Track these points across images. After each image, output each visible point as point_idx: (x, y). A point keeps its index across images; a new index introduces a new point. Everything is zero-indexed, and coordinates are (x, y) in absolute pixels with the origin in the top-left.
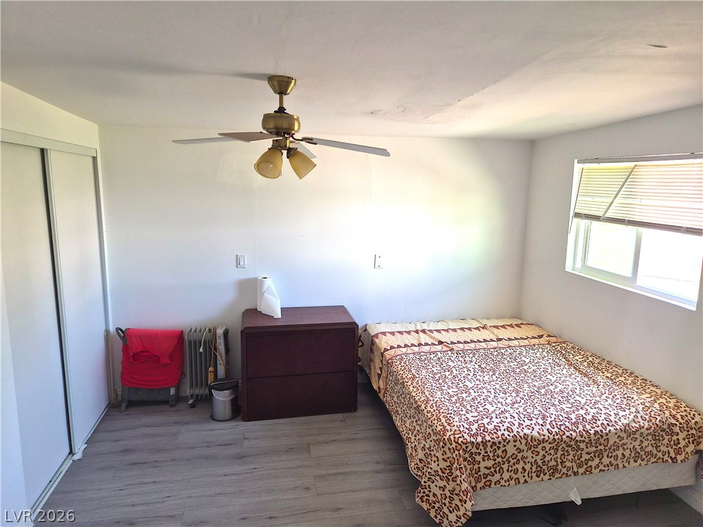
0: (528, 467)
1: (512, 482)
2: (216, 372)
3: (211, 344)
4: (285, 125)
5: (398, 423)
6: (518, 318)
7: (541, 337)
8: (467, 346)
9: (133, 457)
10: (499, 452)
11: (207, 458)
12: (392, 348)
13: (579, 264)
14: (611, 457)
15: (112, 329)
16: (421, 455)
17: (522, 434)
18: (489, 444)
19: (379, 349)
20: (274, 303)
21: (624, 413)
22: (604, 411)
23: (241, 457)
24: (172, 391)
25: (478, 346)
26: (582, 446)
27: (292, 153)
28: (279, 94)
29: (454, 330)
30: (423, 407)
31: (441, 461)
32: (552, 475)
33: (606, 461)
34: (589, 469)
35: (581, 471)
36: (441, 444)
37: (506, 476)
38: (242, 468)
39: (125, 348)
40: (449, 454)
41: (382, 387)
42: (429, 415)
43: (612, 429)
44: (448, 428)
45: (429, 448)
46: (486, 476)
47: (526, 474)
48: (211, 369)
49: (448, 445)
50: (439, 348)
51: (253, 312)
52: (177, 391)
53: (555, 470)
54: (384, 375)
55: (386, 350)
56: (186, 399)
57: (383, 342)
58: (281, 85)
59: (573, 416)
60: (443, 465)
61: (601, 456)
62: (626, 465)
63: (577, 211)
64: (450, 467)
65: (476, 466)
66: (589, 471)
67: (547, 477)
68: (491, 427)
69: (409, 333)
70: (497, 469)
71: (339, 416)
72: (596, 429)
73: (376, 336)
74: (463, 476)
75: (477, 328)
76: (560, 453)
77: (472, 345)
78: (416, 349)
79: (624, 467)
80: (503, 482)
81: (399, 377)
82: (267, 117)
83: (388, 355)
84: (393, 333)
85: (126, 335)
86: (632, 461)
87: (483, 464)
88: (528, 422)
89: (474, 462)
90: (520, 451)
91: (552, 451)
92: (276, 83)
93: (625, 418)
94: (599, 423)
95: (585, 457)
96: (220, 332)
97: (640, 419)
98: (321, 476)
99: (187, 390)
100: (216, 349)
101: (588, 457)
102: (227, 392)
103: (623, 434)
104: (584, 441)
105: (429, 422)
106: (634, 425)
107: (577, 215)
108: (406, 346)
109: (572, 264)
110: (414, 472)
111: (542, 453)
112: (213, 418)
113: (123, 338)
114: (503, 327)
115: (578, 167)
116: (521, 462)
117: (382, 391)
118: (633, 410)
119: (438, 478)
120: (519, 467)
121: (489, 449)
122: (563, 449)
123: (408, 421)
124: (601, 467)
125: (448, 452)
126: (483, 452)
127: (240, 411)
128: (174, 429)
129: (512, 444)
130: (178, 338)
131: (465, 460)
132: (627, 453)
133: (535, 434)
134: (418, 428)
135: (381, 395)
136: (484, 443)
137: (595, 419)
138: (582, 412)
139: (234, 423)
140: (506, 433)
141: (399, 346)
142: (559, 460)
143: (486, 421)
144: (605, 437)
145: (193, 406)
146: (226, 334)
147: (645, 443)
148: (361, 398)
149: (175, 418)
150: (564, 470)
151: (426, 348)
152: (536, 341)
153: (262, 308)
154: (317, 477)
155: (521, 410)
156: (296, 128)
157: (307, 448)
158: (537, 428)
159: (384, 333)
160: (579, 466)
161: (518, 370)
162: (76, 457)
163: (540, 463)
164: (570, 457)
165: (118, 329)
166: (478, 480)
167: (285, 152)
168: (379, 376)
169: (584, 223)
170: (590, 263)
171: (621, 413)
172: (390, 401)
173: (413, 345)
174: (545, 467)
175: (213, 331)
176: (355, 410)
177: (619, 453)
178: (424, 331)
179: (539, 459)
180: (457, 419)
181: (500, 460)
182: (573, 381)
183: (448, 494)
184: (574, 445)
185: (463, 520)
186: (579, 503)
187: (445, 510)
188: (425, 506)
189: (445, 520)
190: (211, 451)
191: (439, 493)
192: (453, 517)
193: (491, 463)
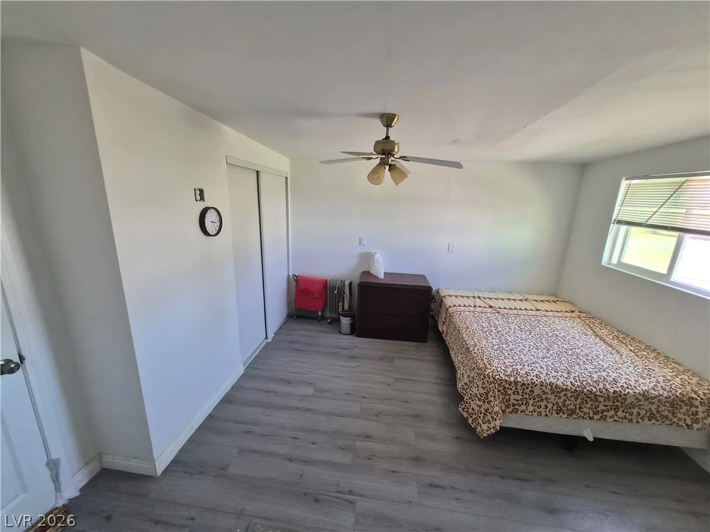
0: (550, 406)
1: (535, 414)
2: (343, 306)
3: (341, 289)
4: (389, 148)
5: (453, 356)
6: (555, 296)
7: (572, 312)
8: (511, 312)
9: (295, 346)
10: (528, 391)
12: (454, 306)
13: (614, 261)
14: (626, 412)
15: (291, 275)
16: (466, 380)
17: (548, 382)
18: (520, 384)
19: (445, 305)
20: (381, 269)
21: (644, 381)
22: (624, 376)
23: (352, 358)
24: (320, 313)
25: (520, 312)
26: (601, 399)
27: (392, 167)
28: (386, 126)
29: (503, 299)
30: (471, 349)
31: (480, 388)
32: (570, 415)
33: (620, 414)
34: (604, 417)
35: (596, 417)
36: (482, 377)
37: (531, 408)
38: (352, 364)
39: (297, 286)
40: (487, 385)
41: (445, 330)
42: (475, 355)
43: (631, 391)
44: (489, 367)
45: (473, 378)
46: (514, 405)
47: (548, 410)
48: (341, 304)
49: (487, 378)
50: (490, 310)
51: (367, 273)
52: (323, 313)
53: (572, 413)
54: (447, 323)
55: (450, 307)
56: (326, 319)
57: (448, 302)
58: (388, 120)
59: (595, 376)
60: (482, 391)
61: (616, 410)
62: (640, 421)
63: (619, 218)
64: (487, 394)
65: (507, 397)
66: (604, 418)
67: (565, 416)
68: (522, 372)
69: (468, 297)
70: (524, 403)
71: (416, 344)
72: (616, 389)
73: (445, 297)
74: (496, 402)
75: (521, 300)
76: (579, 401)
77: (515, 311)
78: (472, 309)
79: (638, 422)
80: (527, 412)
81: (457, 326)
82: (377, 143)
83: (451, 310)
84: (456, 296)
85: (297, 279)
86: (646, 419)
87: (513, 397)
88: (555, 374)
89: (506, 394)
90: (544, 393)
91: (573, 399)
92: (385, 119)
93: (645, 385)
94: (619, 385)
95: (601, 407)
96: (347, 283)
97: (660, 389)
98: (399, 379)
99: (328, 314)
100: (344, 293)
101: (604, 408)
102: (349, 319)
103: (640, 398)
104: (602, 396)
105: (475, 360)
106: (653, 392)
107: (619, 222)
108: (465, 306)
109: (610, 257)
110: (460, 390)
111: (563, 398)
112: (340, 332)
113: (296, 281)
114: (542, 301)
115: (624, 183)
116: (545, 402)
117: (445, 333)
118: (654, 380)
119: (477, 399)
120: (543, 405)
121: (519, 387)
122: (583, 399)
123: (460, 356)
124: (616, 418)
125: (486, 383)
126: (514, 389)
127: (356, 331)
128: (320, 334)
129: (539, 387)
130: (324, 283)
131: (499, 391)
132: (643, 412)
133: (559, 383)
134: (466, 362)
135: (444, 335)
136: (516, 383)
137: (615, 381)
138: (604, 374)
139: (351, 337)
140: (535, 379)
141: (459, 306)
142: (578, 406)
143: (519, 367)
144: (623, 397)
145: (330, 323)
146: (350, 284)
147: (662, 408)
148: (431, 335)
149: (320, 329)
150: (582, 414)
151: (479, 309)
152: (569, 314)
153: (373, 272)
154: (396, 379)
155: (550, 363)
156: (396, 150)
157: (392, 360)
158: (561, 379)
159: (450, 296)
160: (596, 413)
162: (269, 340)
163: (561, 405)
164: (588, 406)
165: (294, 275)
166: (508, 407)
167: (387, 167)
168: (444, 323)
169: (623, 228)
170: (624, 260)
171: (641, 381)
172: (450, 340)
173: (470, 306)
174: (565, 409)
175: (343, 282)
176: (426, 342)
177: (635, 411)
178: (479, 297)
179: (560, 402)
180: (496, 361)
181: (527, 396)
182: (599, 348)
183: (483, 411)
184: (592, 397)
185: (493, 431)
186: (591, 439)
187: (480, 421)
188: (465, 415)
189: (479, 427)
190: (336, 350)
191: (476, 408)
192: (485, 427)
193: (519, 397)
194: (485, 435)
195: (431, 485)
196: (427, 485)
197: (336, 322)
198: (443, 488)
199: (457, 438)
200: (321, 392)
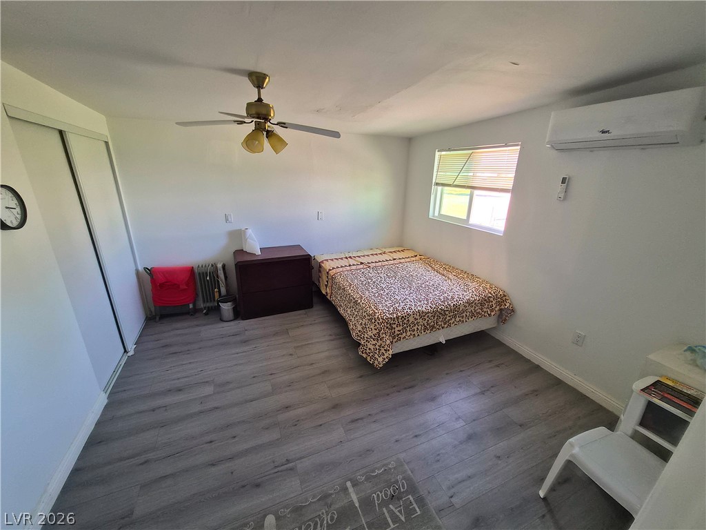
0: (419, 328)
1: (412, 337)
2: (219, 292)
3: (214, 274)
4: (264, 112)
5: (342, 312)
6: (401, 246)
7: (416, 256)
8: (377, 264)
9: (172, 349)
10: (405, 321)
11: (223, 344)
12: (333, 268)
13: (436, 214)
14: (460, 317)
15: (141, 268)
16: (360, 328)
17: (417, 310)
18: (400, 318)
19: (326, 270)
20: (255, 245)
22: (456, 293)
23: (245, 342)
24: (191, 306)
25: (383, 263)
26: (447, 313)
27: (270, 134)
28: (257, 87)
29: (368, 256)
30: (359, 301)
31: (373, 330)
32: (432, 330)
33: (458, 319)
35: (446, 326)
36: (373, 321)
37: (409, 333)
38: (246, 348)
39: (153, 281)
40: (378, 326)
41: (329, 292)
42: (364, 305)
43: (461, 302)
44: (377, 311)
45: (365, 324)
46: (398, 335)
47: (419, 331)
48: (216, 290)
49: (378, 321)
50: (362, 266)
51: (240, 252)
52: (194, 305)
53: (433, 327)
54: (329, 285)
55: (330, 270)
56: (201, 310)
57: (327, 266)
58: (258, 80)
59: (442, 298)
60: (375, 332)
61: (456, 317)
63: (437, 181)
64: (379, 333)
65: (393, 331)
66: (449, 325)
67: (429, 331)
68: (400, 308)
69: (342, 259)
70: (404, 331)
71: (303, 311)
72: (454, 303)
73: (322, 262)
74: (387, 337)
75: (381, 254)
76: (436, 318)
77: (380, 263)
78: (348, 268)
79: (466, 321)
80: (407, 337)
81: (341, 285)
82: (249, 105)
83: (331, 273)
84: (332, 260)
85: (151, 272)
86: (470, 318)
87: (397, 329)
88: (420, 303)
89: (392, 328)
90: (416, 319)
91: (432, 318)
92: (254, 78)
93: (468, 296)
94: (455, 300)
95: (448, 318)
96: (220, 266)
97: (474, 296)
98: (298, 347)
99: (201, 305)
100: (218, 277)
102: (229, 304)
103: (467, 305)
104: (448, 310)
105: (364, 309)
106: (471, 299)
107: (437, 184)
108: (342, 267)
109: (433, 213)
110: (355, 338)
111: (427, 319)
112: (222, 320)
113: (150, 274)
114: (394, 252)
115: (437, 154)
116: (416, 325)
117: (329, 295)
118: (470, 291)
119: (372, 340)
120: (415, 328)
121: (400, 320)
122: (437, 316)
123: (349, 310)
124: (456, 323)
125: (377, 324)
126: (397, 323)
127: (238, 315)
128: (197, 329)
129: (412, 316)
130: (191, 271)
131: (387, 328)
132: (468, 314)
133: (424, 309)
134: (356, 313)
135: (328, 297)
136: (398, 318)
137: (453, 298)
138: (446, 295)
139: (236, 322)
140: (409, 311)
141: (338, 267)
142: (435, 322)
143: (397, 305)
144: (458, 307)
145: (206, 314)
146: (224, 266)
147: (477, 308)
148: (315, 300)
149: (195, 323)
150: (438, 327)
151: (354, 267)
152: (414, 259)
153: (247, 249)
154: (296, 347)
155: (414, 297)
156: (272, 115)
157: (286, 332)
158: (424, 306)
159: (327, 260)
160: (445, 324)
161: (408, 276)
162: (131, 353)
163: (426, 325)
164: (441, 319)
165: (145, 269)
166: (394, 338)
167: (265, 133)
168: (326, 286)
169: (440, 188)
170: (442, 213)
171: (465, 294)
172: (336, 300)
173: (346, 266)
174: (428, 326)
175: (214, 266)
176: (312, 307)
177: (464, 314)
178: (350, 257)
179: (425, 322)
180: (380, 306)
181: (405, 325)
182: (438, 279)
183: (378, 348)
184: (443, 313)
185: (387, 360)
186: (444, 342)
187: (376, 356)
188: (364, 356)
189: (376, 362)
190: (225, 340)
191: (372, 347)
192: (380, 359)
193: (400, 328)
194: (381, 366)
195: (353, 421)
196: (349, 422)
197: (214, 311)
198: (362, 419)
199: (361, 377)
200: (222, 387)
